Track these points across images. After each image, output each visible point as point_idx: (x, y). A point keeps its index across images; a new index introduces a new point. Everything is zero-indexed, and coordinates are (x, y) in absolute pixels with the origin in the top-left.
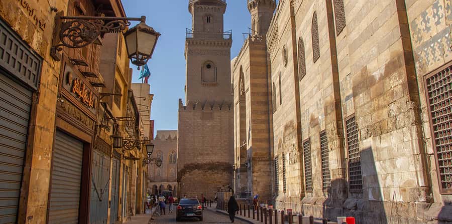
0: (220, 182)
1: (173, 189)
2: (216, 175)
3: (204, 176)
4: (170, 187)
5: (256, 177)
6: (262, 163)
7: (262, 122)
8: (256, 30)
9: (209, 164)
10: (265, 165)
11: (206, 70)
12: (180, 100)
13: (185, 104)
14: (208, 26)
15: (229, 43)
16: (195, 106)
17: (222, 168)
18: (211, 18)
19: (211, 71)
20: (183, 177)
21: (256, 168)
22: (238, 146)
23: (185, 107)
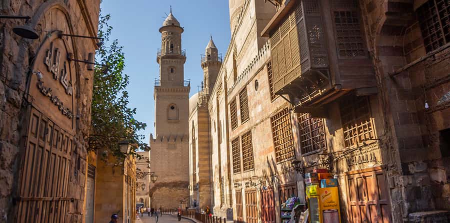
0: (182, 196)
1: (144, 201)
2: (179, 191)
3: (170, 191)
4: (142, 200)
5: (202, 194)
6: (205, 186)
7: (205, 160)
8: (207, 84)
9: (174, 183)
10: (207, 187)
11: (171, 111)
12: (151, 135)
13: (155, 137)
14: (172, 75)
15: (188, 89)
16: (162, 138)
17: (183, 185)
18: (174, 69)
19: (174, 112)
20: (154, 193)
21: (202, 189)
22: (192, 172)
23: (155, 140)
